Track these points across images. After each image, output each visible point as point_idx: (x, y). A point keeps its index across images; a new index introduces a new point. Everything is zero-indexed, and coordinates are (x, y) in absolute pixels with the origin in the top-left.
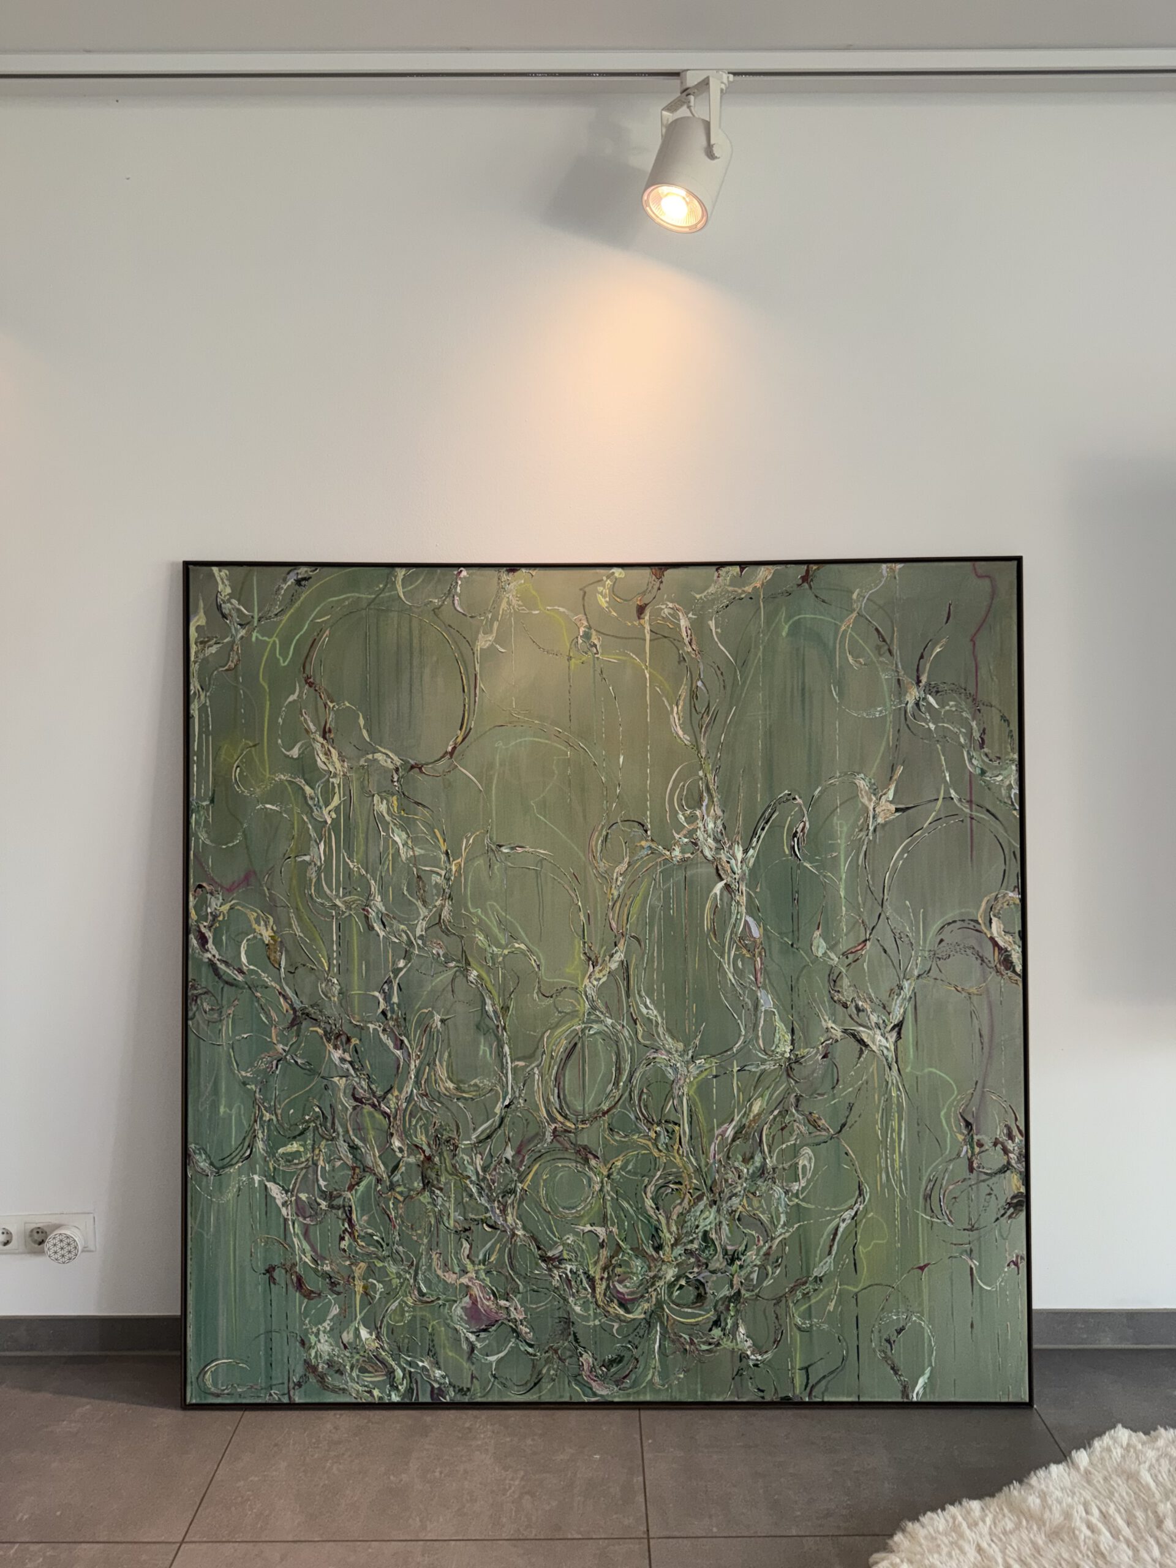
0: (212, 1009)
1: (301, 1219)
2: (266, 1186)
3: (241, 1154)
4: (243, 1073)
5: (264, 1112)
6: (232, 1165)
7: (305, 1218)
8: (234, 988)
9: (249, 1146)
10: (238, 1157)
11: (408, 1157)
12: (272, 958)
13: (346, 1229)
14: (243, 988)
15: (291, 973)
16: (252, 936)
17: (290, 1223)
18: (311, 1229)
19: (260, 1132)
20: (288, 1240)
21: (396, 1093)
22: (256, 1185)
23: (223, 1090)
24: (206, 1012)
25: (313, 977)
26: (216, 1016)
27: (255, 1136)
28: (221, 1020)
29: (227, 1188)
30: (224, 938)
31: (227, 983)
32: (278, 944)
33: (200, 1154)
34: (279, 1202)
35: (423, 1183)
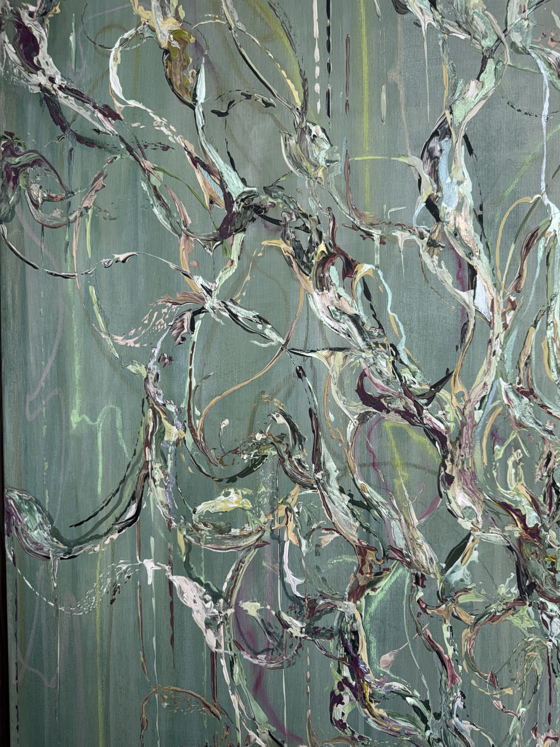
0: (50, 199)
1: (247, 657)
2: (171, 583)
3: (117, 513)
4: (120, 340)
5: (166, 423)
6: (98, 537)
7: (255, 654)
8: (95, 149)
9: (133, 498)
10: (111, 520)
11: (486, 529)
12: (178, 83)
13: (345, 679)
14: (114, 150)
15: (220, 114)
16: (132, 31)
17: (223, 662)
18: (269, 678)
19: (157, 466)
20: (220, 697)
21: (460, 388)
22: (150, 581)
23: (77, 377)
24: (36, 206)
25: (269, 123)
26: (57, 213)
27: (147, 476)
28: (69, 223)
29: (90, 583)
30: (72, 38)
31: (80, 139)
32: (190, 51)
33: (30, 510)
34: (200, 618)
35: (519, 587)
